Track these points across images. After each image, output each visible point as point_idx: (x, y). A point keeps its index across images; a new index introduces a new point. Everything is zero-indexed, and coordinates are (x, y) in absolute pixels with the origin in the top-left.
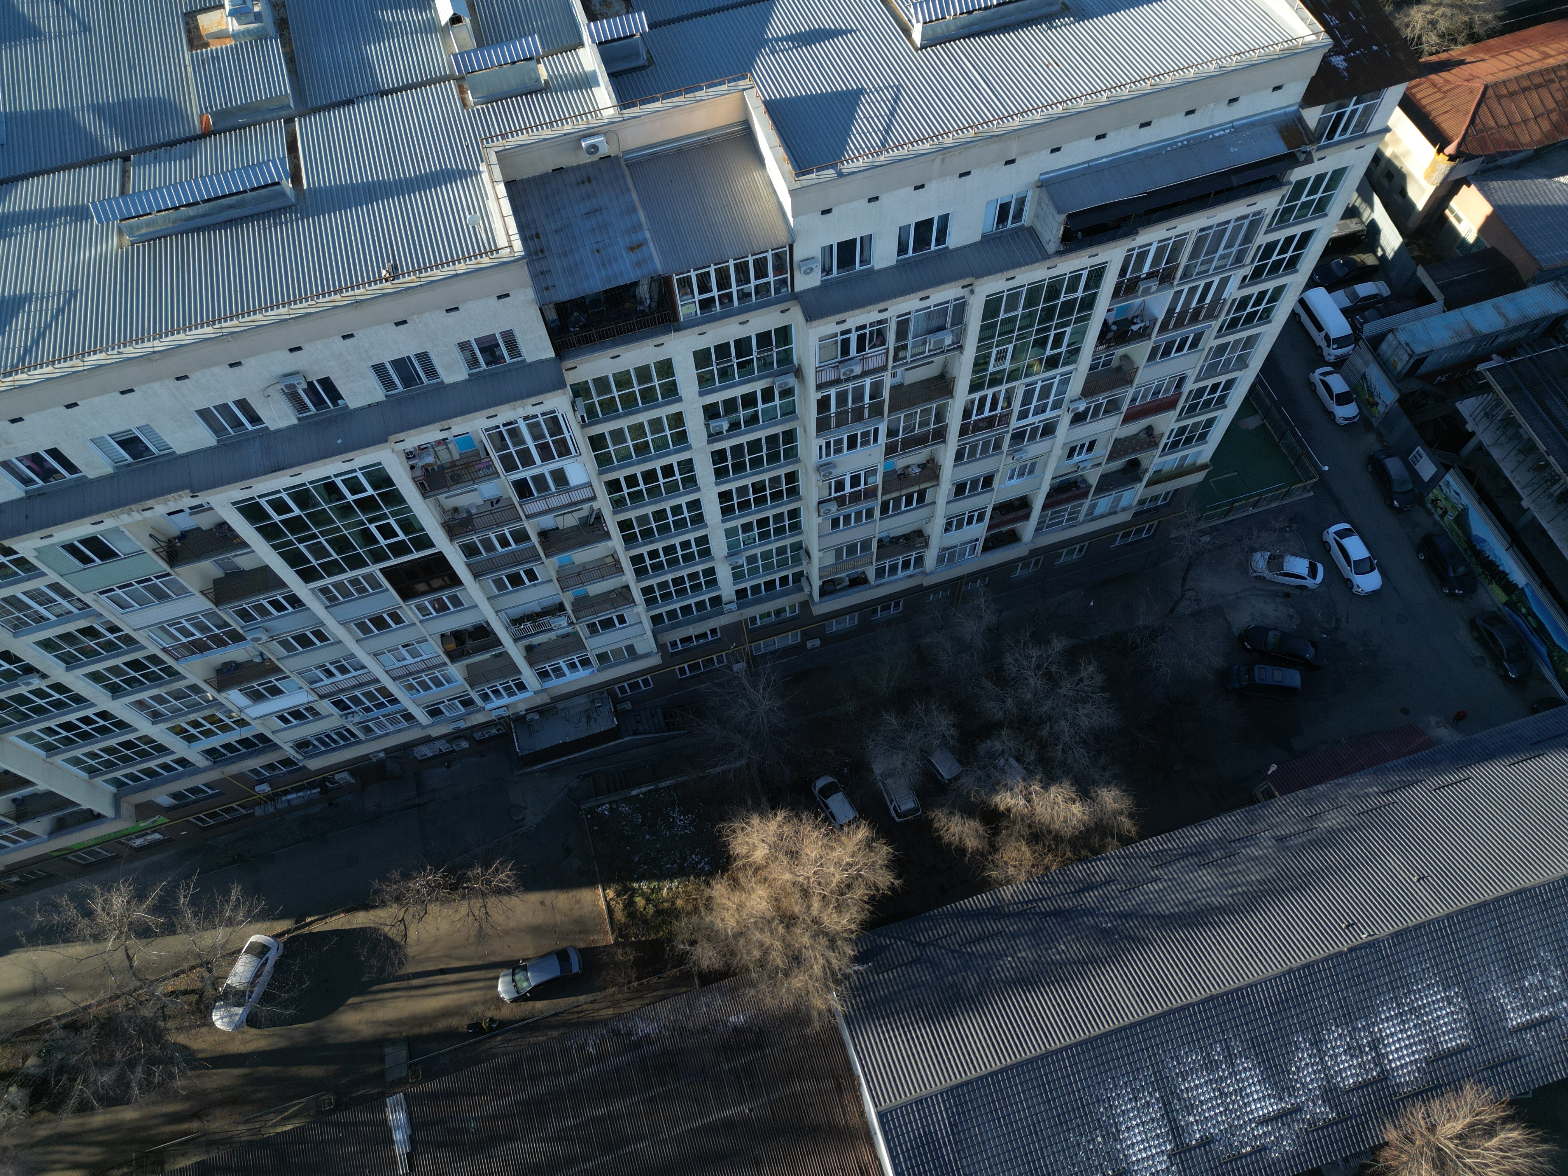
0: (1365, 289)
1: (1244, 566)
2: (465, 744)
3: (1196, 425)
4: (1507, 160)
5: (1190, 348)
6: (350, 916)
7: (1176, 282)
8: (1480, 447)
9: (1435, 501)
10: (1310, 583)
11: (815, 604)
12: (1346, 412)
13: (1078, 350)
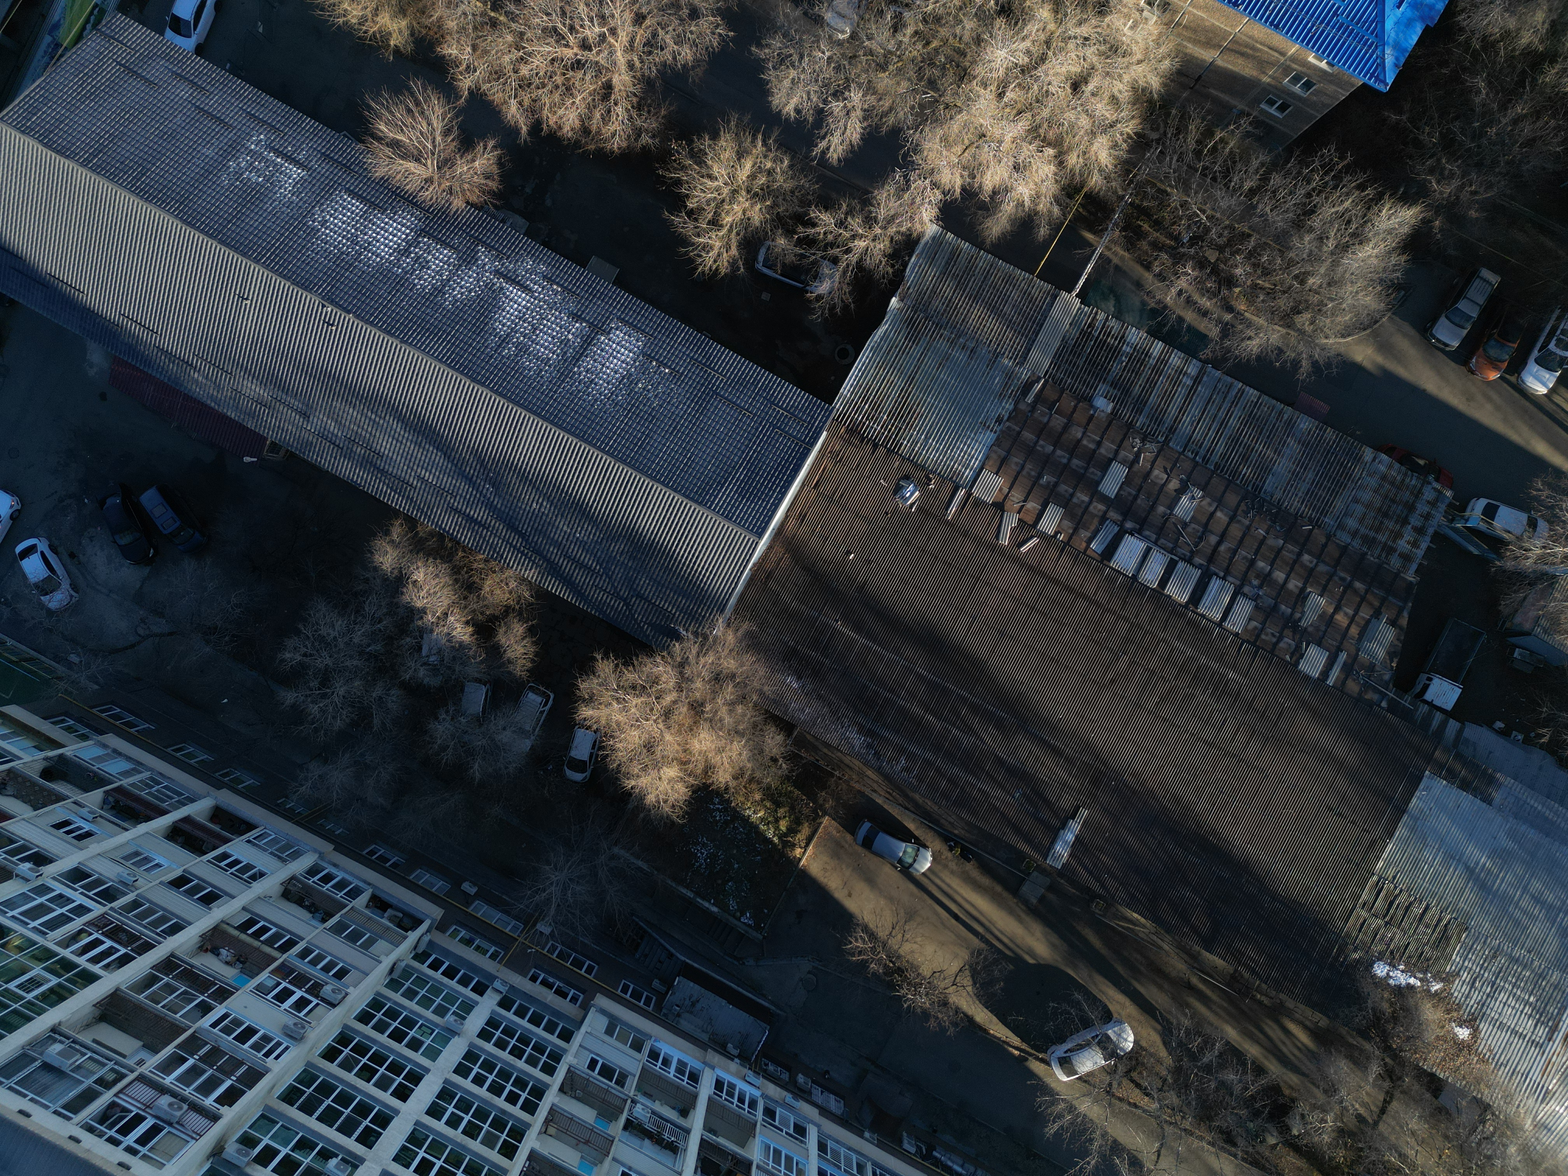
2: (801, 1078)
6: (987, 1026)
10: (42, 545)
11: (433, 920)
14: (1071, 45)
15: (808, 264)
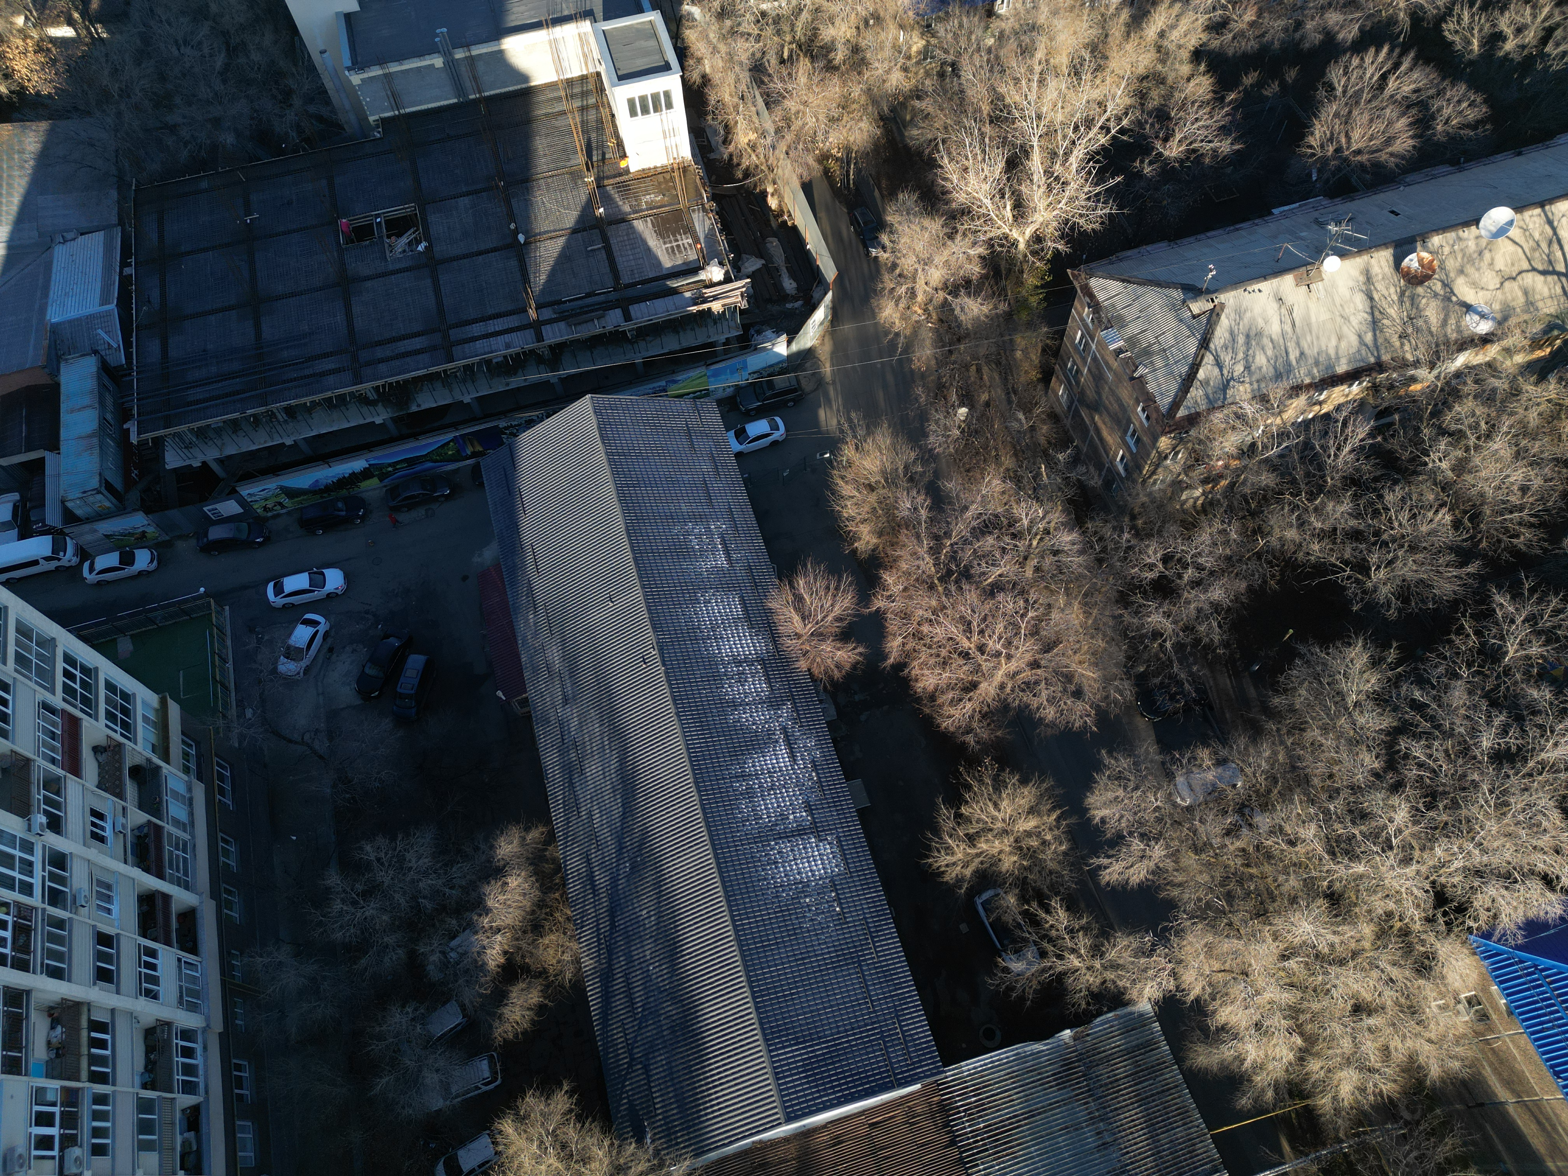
1: (290, 682)
3: (108, 701)
8: (220, 461)
9: (265, 509)
10: (323, 627)
12: (143, 560)
14: (1375, 974)
15: (1019, 937)
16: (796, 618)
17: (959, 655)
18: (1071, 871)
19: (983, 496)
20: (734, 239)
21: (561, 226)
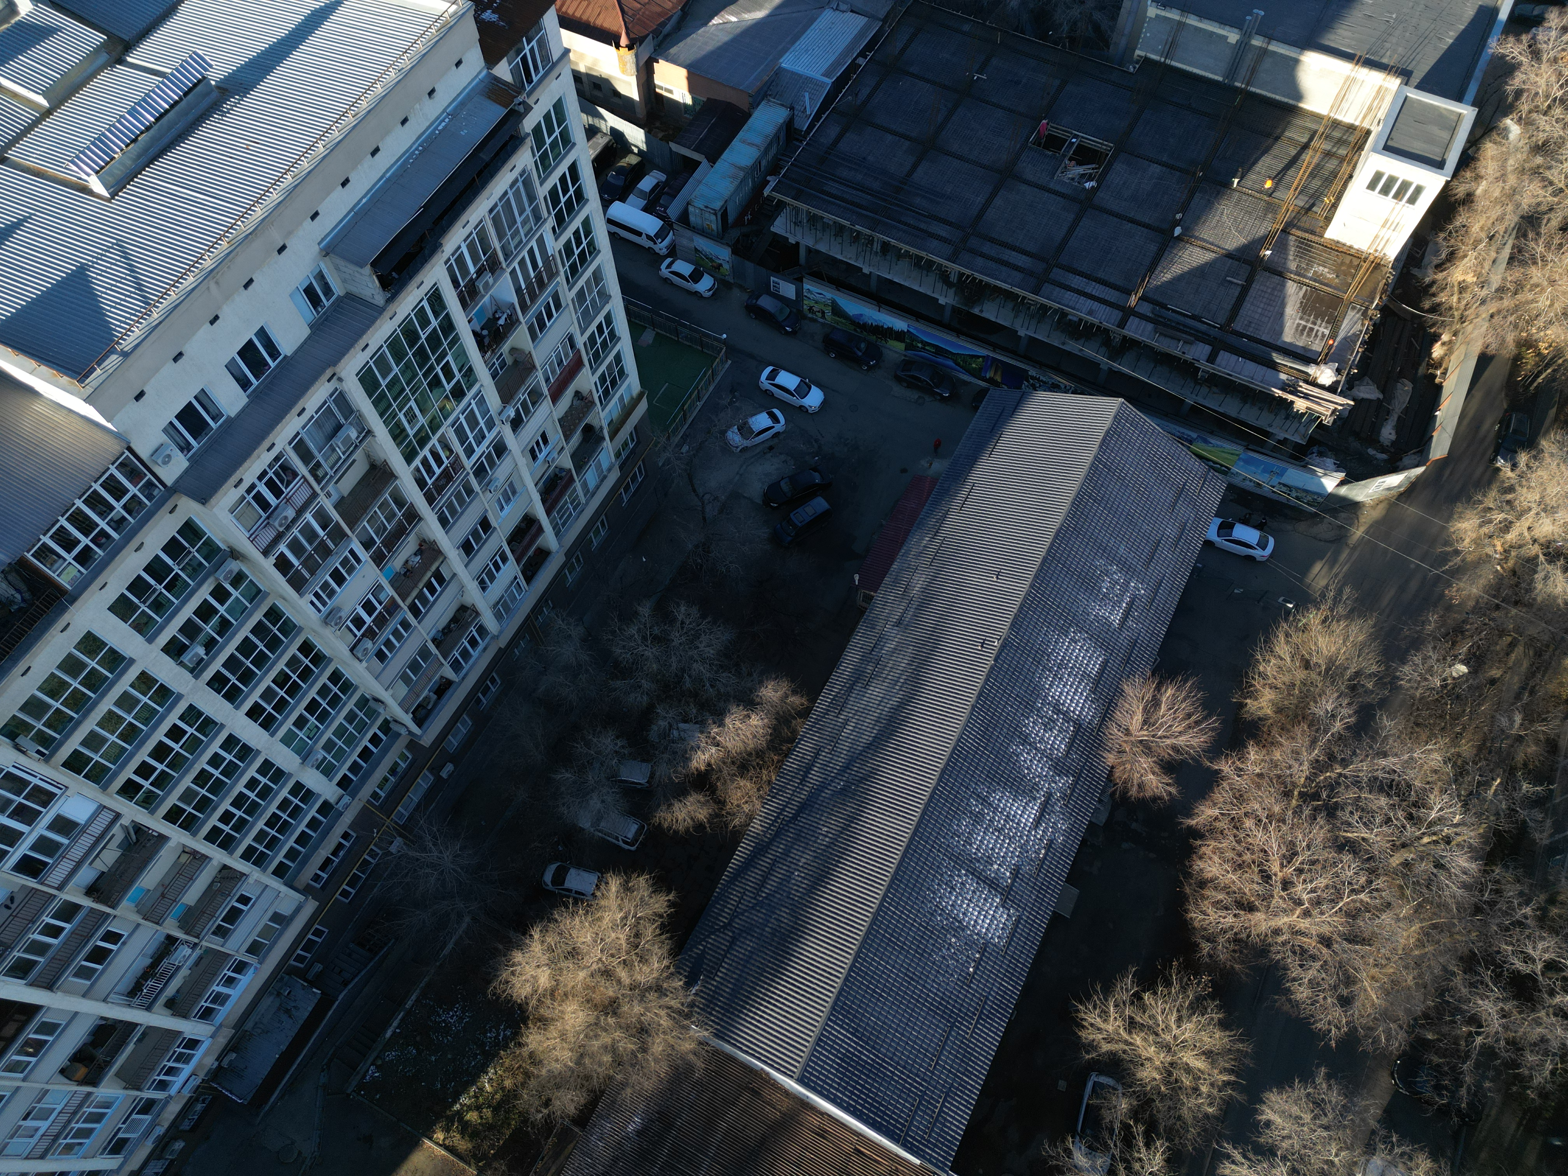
0: (647, 183)
1: (726, 448)
3: (609, 367)
4: (668, 27)
5: (557, 311)
7: (504, 265)
8: (809, 250)
9: (811, 309)
10: (779, 428)
11: (420, 737)
12: (705, 285)
13: (470, 369)
15: (1103, 1138)
16: (1139, 717)
17: (1261, 871)
18: (1199, 1134)
19: (1411, 758)
20: (1370, 358)
21: (1221, 243)
